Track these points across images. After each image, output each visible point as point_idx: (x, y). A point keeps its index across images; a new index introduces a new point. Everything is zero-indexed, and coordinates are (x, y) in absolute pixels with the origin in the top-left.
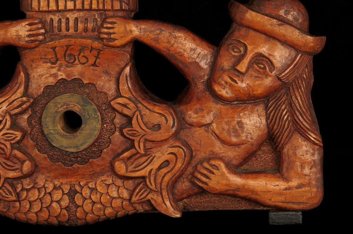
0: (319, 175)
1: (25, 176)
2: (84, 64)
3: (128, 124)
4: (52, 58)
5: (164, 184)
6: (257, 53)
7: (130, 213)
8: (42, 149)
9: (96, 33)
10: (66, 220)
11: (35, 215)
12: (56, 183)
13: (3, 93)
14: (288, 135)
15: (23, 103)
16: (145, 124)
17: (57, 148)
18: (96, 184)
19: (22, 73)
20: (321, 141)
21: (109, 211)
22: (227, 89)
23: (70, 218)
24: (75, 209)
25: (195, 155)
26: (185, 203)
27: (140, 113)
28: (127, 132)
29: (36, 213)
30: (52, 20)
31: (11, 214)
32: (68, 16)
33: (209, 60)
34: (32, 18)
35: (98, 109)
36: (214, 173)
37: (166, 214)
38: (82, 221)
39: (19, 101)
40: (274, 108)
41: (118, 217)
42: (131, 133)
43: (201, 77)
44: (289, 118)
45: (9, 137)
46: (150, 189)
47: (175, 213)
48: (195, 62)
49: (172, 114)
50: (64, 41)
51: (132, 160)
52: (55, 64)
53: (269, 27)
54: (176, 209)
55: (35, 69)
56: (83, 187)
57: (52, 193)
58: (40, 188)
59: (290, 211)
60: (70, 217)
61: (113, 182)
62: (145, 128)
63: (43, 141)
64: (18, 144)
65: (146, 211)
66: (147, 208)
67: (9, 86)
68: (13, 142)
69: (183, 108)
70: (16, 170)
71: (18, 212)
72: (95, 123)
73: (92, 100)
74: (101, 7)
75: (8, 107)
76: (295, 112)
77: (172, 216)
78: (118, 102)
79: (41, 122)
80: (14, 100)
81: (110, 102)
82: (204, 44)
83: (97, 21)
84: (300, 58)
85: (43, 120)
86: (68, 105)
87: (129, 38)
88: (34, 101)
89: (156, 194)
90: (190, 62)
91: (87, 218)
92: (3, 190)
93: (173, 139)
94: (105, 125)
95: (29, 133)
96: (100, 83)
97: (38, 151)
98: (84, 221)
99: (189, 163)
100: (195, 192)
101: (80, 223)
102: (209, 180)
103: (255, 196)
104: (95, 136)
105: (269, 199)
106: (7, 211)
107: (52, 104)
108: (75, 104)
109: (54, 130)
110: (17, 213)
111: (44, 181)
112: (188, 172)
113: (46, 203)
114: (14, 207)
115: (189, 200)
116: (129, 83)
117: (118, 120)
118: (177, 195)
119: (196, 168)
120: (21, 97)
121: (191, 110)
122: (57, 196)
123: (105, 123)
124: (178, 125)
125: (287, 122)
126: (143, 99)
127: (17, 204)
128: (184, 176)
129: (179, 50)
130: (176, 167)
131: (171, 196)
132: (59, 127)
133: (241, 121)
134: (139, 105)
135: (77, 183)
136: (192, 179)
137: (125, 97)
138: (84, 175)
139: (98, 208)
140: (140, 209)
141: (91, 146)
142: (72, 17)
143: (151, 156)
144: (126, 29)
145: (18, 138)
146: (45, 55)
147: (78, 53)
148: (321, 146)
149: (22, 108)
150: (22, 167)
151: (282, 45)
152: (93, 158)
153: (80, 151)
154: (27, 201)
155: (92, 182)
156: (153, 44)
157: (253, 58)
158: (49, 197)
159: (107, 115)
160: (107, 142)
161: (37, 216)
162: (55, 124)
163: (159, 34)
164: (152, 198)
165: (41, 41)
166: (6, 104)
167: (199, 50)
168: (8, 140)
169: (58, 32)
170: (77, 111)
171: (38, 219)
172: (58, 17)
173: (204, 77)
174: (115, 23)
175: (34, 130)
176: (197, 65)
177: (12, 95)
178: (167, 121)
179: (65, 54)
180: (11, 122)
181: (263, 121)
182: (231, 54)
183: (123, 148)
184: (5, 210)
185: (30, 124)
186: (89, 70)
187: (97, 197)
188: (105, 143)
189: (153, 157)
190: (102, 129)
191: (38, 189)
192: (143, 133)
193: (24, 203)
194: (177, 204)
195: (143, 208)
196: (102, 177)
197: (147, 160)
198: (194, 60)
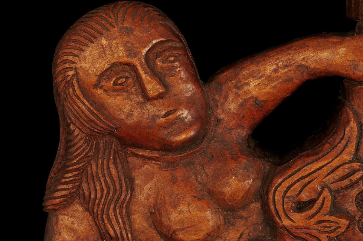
15: (353, 172)
39: (346, 168)
45: (326, 227)
64: (337, 237)
68: (332, 235)
75: (327, 178)
80: (338, 166)
95: (358, 219)
120: (350, 162)
149: (350, 179)
168: (325, 232)
185: (360, 205)
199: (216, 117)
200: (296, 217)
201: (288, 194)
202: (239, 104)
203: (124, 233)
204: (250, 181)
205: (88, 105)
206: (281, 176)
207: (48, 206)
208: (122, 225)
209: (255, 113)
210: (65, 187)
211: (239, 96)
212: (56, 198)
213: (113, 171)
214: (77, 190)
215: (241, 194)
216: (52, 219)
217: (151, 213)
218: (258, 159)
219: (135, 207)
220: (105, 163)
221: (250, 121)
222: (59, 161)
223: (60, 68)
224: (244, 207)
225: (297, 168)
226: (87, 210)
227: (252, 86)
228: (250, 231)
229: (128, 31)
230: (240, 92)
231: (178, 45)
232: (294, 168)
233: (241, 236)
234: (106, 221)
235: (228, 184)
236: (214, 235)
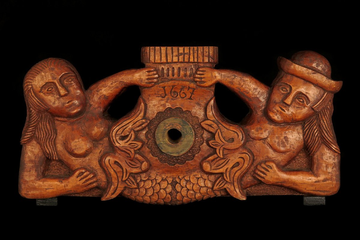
0: (338, 173)
1: (143, 172)
2: (184, 98)
3: (212, 138)
4: (162, 94)
5: (236, 178)
6: (298, 92)
7: (212, 196)
8: (155, 154)
9: (192, 78)
10: (170, 201)
11: (149, 198)
12: (163, 176)
13: (129, 117)
14: (318, 146)
15: (143, 123)
16: (224, 138)
17: (165, 153)
18: (189, 178)
19: (142, 104)
20: (339, 150)
21: (198, 195)
22: (278, 115)
24: (176, 194)
25: (256, 159)
26: (248, 190)
27: (220, 131)
28: (212, 143)
29: (150, 197)
30: (163, 69)
31: (133, 197)
32: (174, 66)
33: (265, 96)
34: (150, 67)
35: (192, 127)
36: (269, 171)
37: (236, 197)
39: (140, 122)
40: (308, 128)
41: (203, 199)
42: (214, 144)
43: (260, 107)
44: (319, 135)
45: (133, 146)
46: (226, 181)
47: (242, 197)
49: (241, 132)
50: (171, 83)
51: (214, 162)
52: (164, 98)
53: (307, 75)
54: (243, 194)
55: (151, 101)
56: (181, 180)
57: (161, 183)
58: (153, 180)
59: (317, 196)
60: (172, 199)
61: (201, 176)
62: (224, 141)
63: (155, 148)
64: (139, 151)
65: (222, 195)
66: (223, 193)
67: (133, 112)
68: (136, 149)
69: (248, 127)
70: (137, 168)
71: (138, 195)
72: (190, 137)
73: (189, 122)
74: (196, 60)
75: (133, 126)
76: (322, 131)
77: (240, 199)
78: (206, 123)
79: (155, 135)
80: (137, 121)
81: (200, 123)
82: (262, 85)
83: (193, 70)
84: (326, 95)
85: (156, 135)
86: (173, 125)
87: (214, 81)
88: (150, 122)
89: (230, 185)
90: (253, 97)
91: (184, 200)
92: (128, 181)
93: (242, 148)
94: (197, 139)
95: (146, 143)
96: (194, 111)
97: (152, 156)
98: (181, 202)
99: (252, 164)
100: (255, 183)
101: (178, 203)
102: (266, 175)
103: (296, 186)
104: (191, 146)
105: (305, 188)
107: (162, 124)
108: (178, 124)
109: (163, 142)
110: (137, 197)
111: (156, 175)
112: (251, 170)
113: (156, 190)
114: (135, 192)
116: (213, 111)
117: (206, 135)
118: (244, 185)
119: (257, 168)
120: (142, 119)
121: (253, 129)
122: (164, 185)
123: (197, 137)
124: (245, 138)
125: (317, 138)
126: (222, 121)
127: (137, 190)
128: (248, 173)
129: (246, 89)
130: (244, 166)
131: (240, 186)
132: (167, 139)
133: (286, 136)
134: (220, 125)
135: (177, 176)
136: (254, 175)
137: (211, 120)
138: (182, 171)
139: (191, 193)
140: (219, 194)
141: (187, 152)
142: (176, 67)
143: (227, 159)
144: (212, 75)
145: (139, 147)
146: (158, 92)
147: (180, 90)
148: (339, 153)
149: (142, 126)
150: (141, 166)
151: (315, 87)
152: (188, 160)
153: (180, 156)
154: (143, 188)
155: (187, 176)
156: (230, 85)
157: (295, 95)
158: (159, 186)
159: (198, 132)
161: (150, 198)
162: (164, 137)
163: (233, 79)
164: (227, 187)
165: (155, 83)
166: (132, 123)
167: (259, 90)
168: (132, 148)
169: (167, 76)
170: (179, 129)
171: (151, 200)
172: (167, 66)
173: (262, 107)
174: (205, 71)
175: (150, 141)
176: (258, 99)
177: (135, 118)
178: (238, 136)
179: (171, 91)
180: (135, 136)
181: (301, 136)
182: (281, 92)
183: (208, 153)
184: (129, 195)
185: (147, 137)
186: (187, 102)
187: (190, 186)
188: (197, 150)
189: (228, 160)
190: (195, 141)
191: (151, 180)
192: (222, 144)
193: (142, 190)
194: (243, 192)
195: (221, 194)
196: (194, 173)
197: (225, 162)
198: (256, 96)
199: (89, 104)
200: (120, 142)
201: (118, 133)
202: (98, 98)
203: (53, 152)
204: (103, 128)
205: (37, 99)
206: (115, 126)
207: (22, 142)
208: (52, 149)
209: (105, 101)
210: (29, 133)
211: (98, 95)
212: (25, 138)
213: (48, 127)
214: (34, 135)
215: (99, 134)
216: (24, 148)
217: (64, 143)
218: (106, 120)
219: (58, 141)
220: (45, 123)
221: (103, 105)
222: (27, 123)
223: (25, 85)
224: (101, 139)
226: (38, 143)
227: (103, 90)
228: (104, 150)
229: (52, 69)
230: (98, 93)
231: (73, 75)
232: (120, 123)
233: (100, 152)
234: (45, 147)
235: (93, 130)
236: (89, 151)
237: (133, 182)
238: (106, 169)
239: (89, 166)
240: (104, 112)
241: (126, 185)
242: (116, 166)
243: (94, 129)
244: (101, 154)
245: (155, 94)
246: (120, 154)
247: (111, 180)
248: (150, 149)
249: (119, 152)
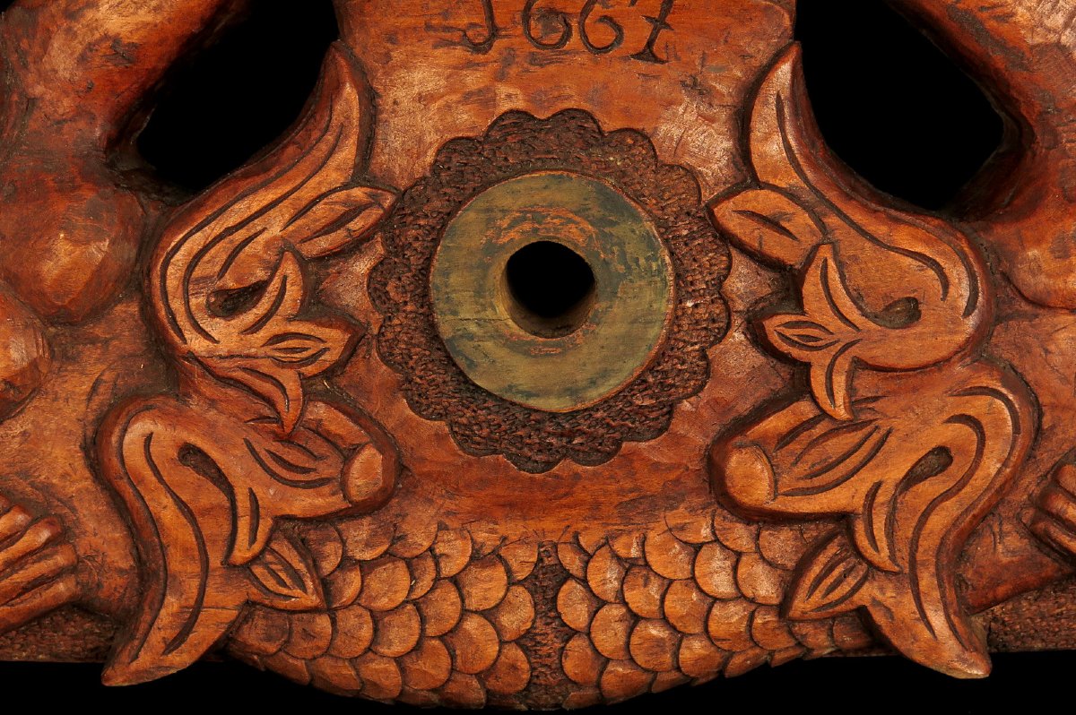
1: (355, 511)
2: (606, 49)
3: (783, 299)
4: (473, 25)
5: (928, 544)
7: (780, 657)
8: (427, 398)
10: (521, 687)
11: (393, 667)
12: (481, 536)
13: (269, 170)
15: (355, 210)
16: (856, 300)
17: (489, 394)
18: (643, 544)
19: (349, 91)
21: (695, 649)
23: (535, 680)
24: (558, 645)
25: (1053, 427)
26: (995, 619)
27: (835, 255)
28: (782, 329)
29: (399, 660)
31: (296, 664)
35: (661, 235)
37: (928, 663)
38: (582, 692)
39: (336, 203)
41: (727, 675)
42: (799, 336)
45: (293, 350)
46: (870, 564)
47: (964, 661)
48: (1058, 45)
49: (964, 259)
51: (796, 447)
52: (486, 52)
54: (971, 643)
55: (403, 73)
56: (591, 556)
57: (467, 579)
58: (417, 557)
60: (537, 677)
61: (714, 533)
62: (855, 315)
63: (430, 366)
64: (328, 379)
65: (839, 651)
66: (848, 639)
67: (294, 143)
68: (310, 370)
69: (1003, 233)
70: (321, 485)
71: (327, 653)
72: (648, 295)
73: (638, 197)
75: (291, 228)
77: (955, 675)
78: (749, 207)
79: (426, 287)
80: (317, 198)
81: (709, 209)
85: (435, 279)
86: (539, 219)
88: (397, 201)
89: (891, 585)
90: (1038, 45)
91: (605, 677)
92: (266, 566)
93: (968, 360)
94: (690, 304)
95: (376, 331)
96: (668, 130)
97: (413, 411)
98: (590, 692)
99: (1029, 457)
100: (1043, 575)
101: (574, 697)
104: (650, 348)
106: (280, 650)
107: (472, 215)
108: (571, 215)
109: (482, 322)
110: (321, 660)
111: (433, 528)
112: (1020, 497)
113: (440, 618)
114: (308, 635)
115: (1010, 607)
116: (789, 128)
117: (743, 282)
118: (974, 589)
119: (1056, 481)
120: (345, 186)
121: (1038, 242)
122: (486, 590)
123: (688, 292)
124: (988, 301)
126: (847, 195)
127: (323, 623)
128: (1005, 511)
130: (979, 473)
131: (951, 595)
132: (501, 308)
134: (832, 220)
135: (569, 537)
136: (1041, 525)
137: (775, 188)
138: (596, 506)
139: (653, 638)
140: (820, 643)
141: (630, 386)
143: (877, 428)
145: (330, 358)
146: (445, 15)
147: (581, 3)
149: (348, 230)
150: (344, 473)
152: (634, 435)
153: (586, 410)
154: (360, 610)
155: (630, 532)
158: (453, 596)
159: (695, 260)
160: (695, 373)
161: (403, 670)
162: (484, 297)
164: (874, 599)
166: (285, 211)
168: (291, 364)
170: (576, 245)
171: (405, 683)
175: (396, 321)
177: (309, 178)
178: (946, 284)
179: (528, 7)
180: (305, 288)
183: (757, 395)
184: (272, 648)
185: (380, 296)
186: (623, 76)
187: (648, 596)
188: (687, 375)
189: (883, 431)
190: (677, 317)
191: (410, 564)
192: (847, 334)
193: (349, 620)
194: (969, 625)
195: (833, 641)
196: (668, 514)
197: (860, 445)
198: (1052, 38)
199: (23, 94)
200: (217, 327)
201: (197, 272)
202: (76, 56)
204: (105, 245)
206: (180, 230)
209: (116, 78)
211: (75, 35)
215: (83, 277)
218: (127, 192)
221: (107, 100)
224: (98, 312)
225: (218, 206)
227: (104, 8)
228: (118, 375)
230: (77, 27)
232: (212, 207)
233: (94, 389)
235: (48, 252)
236: (25, 386)
237: (296, 571)
238: (128, 492)
239: (25, 474)
240: (114, 142)
241: (255, 593)
242: (190, 475)
243: (49, 250)
244: (97, 399)
245: (429, 27)
246: (212, 403)
247: (161, 562)
248: (396, 371)
249: (208, 388)
